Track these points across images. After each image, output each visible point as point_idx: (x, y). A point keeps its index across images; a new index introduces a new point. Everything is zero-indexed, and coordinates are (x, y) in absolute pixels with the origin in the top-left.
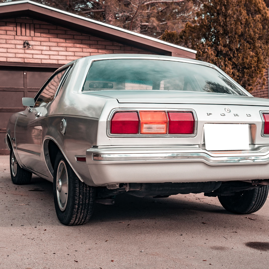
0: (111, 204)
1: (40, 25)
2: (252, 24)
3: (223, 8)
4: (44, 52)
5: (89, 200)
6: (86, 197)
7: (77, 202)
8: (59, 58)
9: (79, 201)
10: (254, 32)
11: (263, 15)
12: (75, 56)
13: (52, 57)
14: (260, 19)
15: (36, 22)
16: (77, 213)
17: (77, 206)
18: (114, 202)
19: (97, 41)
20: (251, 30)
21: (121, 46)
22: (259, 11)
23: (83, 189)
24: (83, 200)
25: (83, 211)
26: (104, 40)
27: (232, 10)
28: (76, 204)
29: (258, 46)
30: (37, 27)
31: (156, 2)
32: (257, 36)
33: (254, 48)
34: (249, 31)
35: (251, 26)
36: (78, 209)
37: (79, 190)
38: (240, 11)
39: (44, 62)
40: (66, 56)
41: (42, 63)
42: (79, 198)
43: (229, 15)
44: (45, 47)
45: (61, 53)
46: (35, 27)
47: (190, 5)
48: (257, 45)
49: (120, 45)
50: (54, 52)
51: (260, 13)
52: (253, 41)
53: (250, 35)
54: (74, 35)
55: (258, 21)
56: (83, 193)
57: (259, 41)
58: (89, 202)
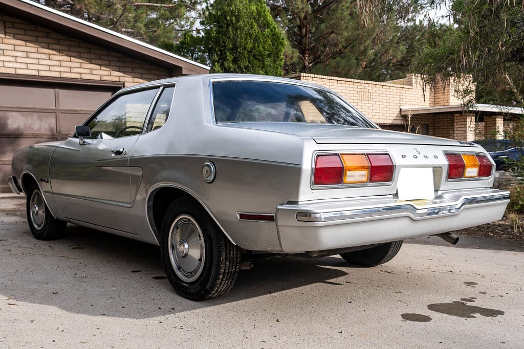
0: (248, 268)
1: (13, 23)
2: (261, 39)
3: (234, 18)
4: (19, 60)
5: (236, 267)
6: (233, 264)
7: (223, 271)
8: (40, 67)
9: (225, 269)
10: (264, 48)
11: (271, 30)
12: (60, 66)
13: (30, 66)
14: (269, 33)
15: (6, 18)
16: (220, 285)
17: (221, 276)
18: (252, 266)
19: (90, 49)
20: (261, 47)
21: (119, 57)
22: (267, 25)
23: (230, 254)
24: (229, 268)
25: (227, 282)
26: (98, 48)
27: (243, 22)
28: (221, 274)
29: (268, 64)
30: (9, 26)
31: (141, 5)
32: (267, 52)
33: (263, 67)
34: (258, 46)
35: (261, 41)
36: (222, 280)
37: (226, 255)
38: (252, 24)
39: (20, 72)
40: (49, 66)
41: (17, 73)
42: (226, 265)
43: (240, 28)
44: (20, 53)
45: (42, 62)
46: (6, 25)
47: (183, 11)
48: (266, 63)
49: (118, 55)
50: (33, 60)
51: (268, 27)
52: (263, 58)
53: (260, 52)
54: (59, 39)
55: (268, 36)
56: (230, 258)
57: (268, 59)
58: (235, 270)
